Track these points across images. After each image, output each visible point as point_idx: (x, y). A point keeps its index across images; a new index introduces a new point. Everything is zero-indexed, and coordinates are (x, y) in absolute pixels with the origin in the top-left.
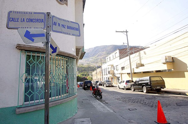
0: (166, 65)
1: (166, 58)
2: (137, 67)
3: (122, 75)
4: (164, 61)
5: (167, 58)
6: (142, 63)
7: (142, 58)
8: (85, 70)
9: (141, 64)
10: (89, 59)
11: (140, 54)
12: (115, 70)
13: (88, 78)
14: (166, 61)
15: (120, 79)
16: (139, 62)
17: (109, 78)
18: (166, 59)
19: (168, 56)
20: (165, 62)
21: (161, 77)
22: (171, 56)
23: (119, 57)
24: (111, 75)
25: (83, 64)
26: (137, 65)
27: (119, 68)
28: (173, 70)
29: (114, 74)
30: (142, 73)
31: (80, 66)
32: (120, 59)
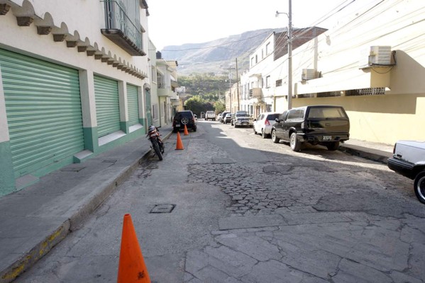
0: (369, 75)
1: (372, 52)
2: (304, 81)
3: (277, 100)
4: (365, 63)
5: (376, 52)
6: (319, 70)
7: (320, 55)
8: (216, 88)
9: (316, 73)
10: (228, 61)
11: (316, 43)
12: (265, 86)
13: (215, 105)
14: (369, 63)
15: (272, 108)
16: (312, 67)
17: (252, 107)
18: (372, 56)
19: (380, 47)
20: (367, 66)
21: (342, 108)
22: (390, 47)
23: (273, 55)
24: (256, 100)
25: (212, 74)
26: (303, 75)
27: (272, 82)
28: (387, 89)
29: (261, 97)
30: (315, 96)
31: (206, 79)
32: (276, 58)
